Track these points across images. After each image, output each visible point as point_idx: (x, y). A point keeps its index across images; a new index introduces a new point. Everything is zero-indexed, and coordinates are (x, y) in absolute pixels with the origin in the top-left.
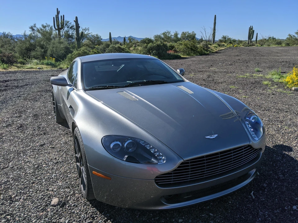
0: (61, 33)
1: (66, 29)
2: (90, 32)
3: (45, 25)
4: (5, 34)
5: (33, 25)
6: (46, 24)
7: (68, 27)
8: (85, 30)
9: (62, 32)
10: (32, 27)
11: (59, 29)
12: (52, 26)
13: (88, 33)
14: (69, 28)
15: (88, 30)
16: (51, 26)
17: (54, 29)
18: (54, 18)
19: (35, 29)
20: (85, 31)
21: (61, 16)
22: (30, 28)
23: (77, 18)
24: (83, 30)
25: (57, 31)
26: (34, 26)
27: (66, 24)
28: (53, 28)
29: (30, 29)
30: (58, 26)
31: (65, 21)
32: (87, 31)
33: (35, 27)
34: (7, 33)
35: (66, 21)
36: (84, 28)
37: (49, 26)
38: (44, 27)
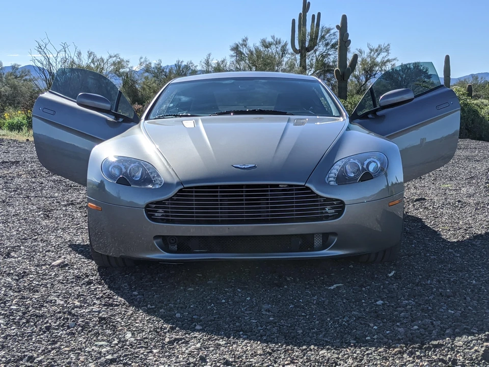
0: (307, 61)
1: (321, 48)
2: (390, 57)
3: (269, 40)
4: (179, 67)
5: (241, 42)
6: (273, 37)
7: (327, 44)
8: (377, 50)
9: (312, 58)
10: (238, 45)
11: (303, 51)
12: (286, 44)
13: (386, 59)
14: (329, 47)
15: (387, 51)
16: (282, 44)
17: (291, 50)
18: (294, 21)
19: (244, 51)
20: (379, 54)
21: (313, 16)
22: (233, 49)
23: (344, 18)
24: (371, 50)
25: (298, 56)
26: (242, 45)
27: (323, 37)
28: (289, 47)
29: (232, 53)
30: (302, 42)
31: (320, 27)
32: (383, 54)
33: (245, 46)
34: (185, 63)
35: (323, 28)
36: (375, 46)
37: (280, 43)
38: (267, 45)
